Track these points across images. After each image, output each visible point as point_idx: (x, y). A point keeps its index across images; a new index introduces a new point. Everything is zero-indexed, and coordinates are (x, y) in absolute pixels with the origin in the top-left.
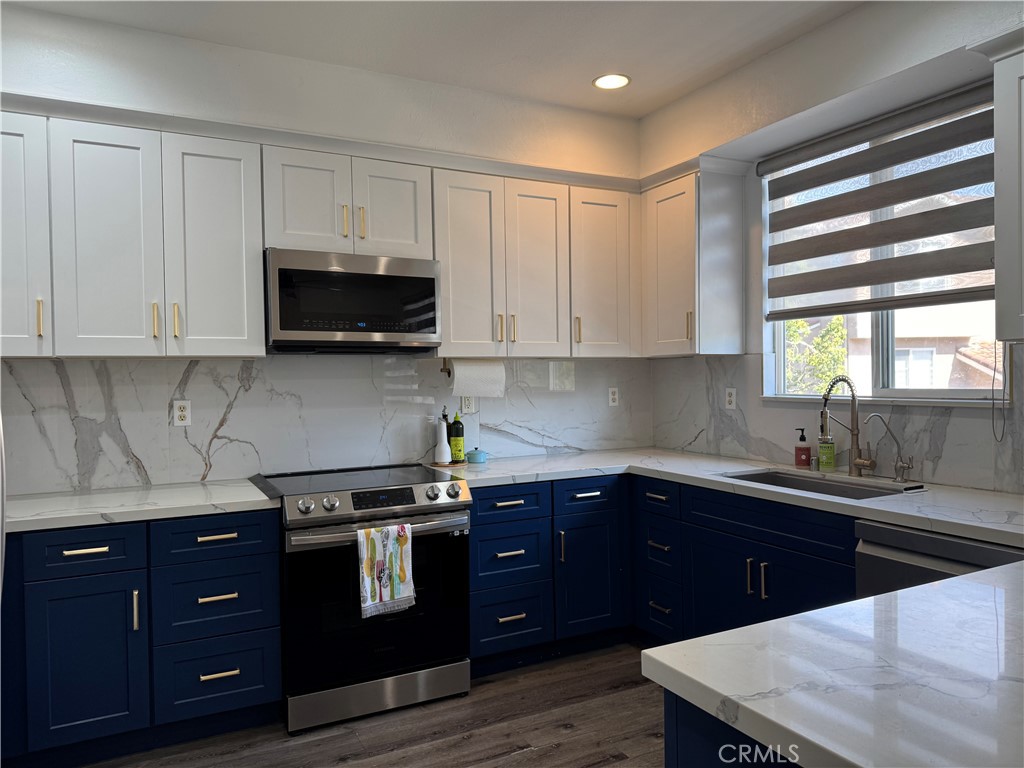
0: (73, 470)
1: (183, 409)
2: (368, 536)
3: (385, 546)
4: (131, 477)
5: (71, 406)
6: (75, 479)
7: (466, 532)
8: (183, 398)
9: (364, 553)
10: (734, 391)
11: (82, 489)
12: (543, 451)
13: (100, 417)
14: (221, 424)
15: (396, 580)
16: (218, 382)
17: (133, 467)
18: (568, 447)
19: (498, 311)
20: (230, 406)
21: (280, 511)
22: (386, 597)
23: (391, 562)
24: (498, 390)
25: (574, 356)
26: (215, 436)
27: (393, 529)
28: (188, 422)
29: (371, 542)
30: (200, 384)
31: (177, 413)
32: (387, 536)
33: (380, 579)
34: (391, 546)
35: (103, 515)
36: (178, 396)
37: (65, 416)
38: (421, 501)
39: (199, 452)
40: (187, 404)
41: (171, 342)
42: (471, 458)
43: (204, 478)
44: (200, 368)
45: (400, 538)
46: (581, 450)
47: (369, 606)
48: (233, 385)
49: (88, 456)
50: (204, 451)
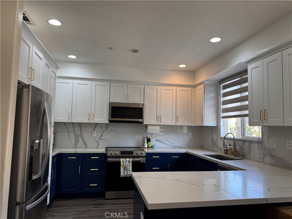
0: (74, 144)
1: (94, 133)
2: (123, 160)
3: (126, 163)
4: (84, 146)
5: (74, 132)
6: (74, 145)
7: (145, 162)
8: (94, 131)
9: (122, 164)
10: (215, 135)
11: (75, 147)
12: (171, 147)
13: (79, 134)
14: (101, 136)
15: (128, 170)
16: (101, 128)
17: (84, 144)
18: (178, 146)
19: (158, 115)
20: (103, 133)
21: (106, 154)
22: (126, 174)
23: (127, 166)
24: (158, 132)
25: (176, 125)
26: (100, 139)
27: (128, 159)
28: (95, 136)
29: (123, 161)
30: (98, 128)
31: (93, 134)
32: (126, 161)
33: (125, 169)
34: (127, 163)
35: (75, 152)
36: (93, 130)
37: (73, 133)
38: (135, 154)
39: (97, 142)
40: (95, 132)
41: (91, 120)
42: (152, 147)
43: (97, 147)
44: (98, 125)
45: (129, 161)
46: (181, 147)
47: (122, 174)
48: (104, 129)
49: (77, 141)
50: (97, 141)
